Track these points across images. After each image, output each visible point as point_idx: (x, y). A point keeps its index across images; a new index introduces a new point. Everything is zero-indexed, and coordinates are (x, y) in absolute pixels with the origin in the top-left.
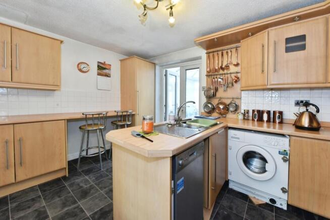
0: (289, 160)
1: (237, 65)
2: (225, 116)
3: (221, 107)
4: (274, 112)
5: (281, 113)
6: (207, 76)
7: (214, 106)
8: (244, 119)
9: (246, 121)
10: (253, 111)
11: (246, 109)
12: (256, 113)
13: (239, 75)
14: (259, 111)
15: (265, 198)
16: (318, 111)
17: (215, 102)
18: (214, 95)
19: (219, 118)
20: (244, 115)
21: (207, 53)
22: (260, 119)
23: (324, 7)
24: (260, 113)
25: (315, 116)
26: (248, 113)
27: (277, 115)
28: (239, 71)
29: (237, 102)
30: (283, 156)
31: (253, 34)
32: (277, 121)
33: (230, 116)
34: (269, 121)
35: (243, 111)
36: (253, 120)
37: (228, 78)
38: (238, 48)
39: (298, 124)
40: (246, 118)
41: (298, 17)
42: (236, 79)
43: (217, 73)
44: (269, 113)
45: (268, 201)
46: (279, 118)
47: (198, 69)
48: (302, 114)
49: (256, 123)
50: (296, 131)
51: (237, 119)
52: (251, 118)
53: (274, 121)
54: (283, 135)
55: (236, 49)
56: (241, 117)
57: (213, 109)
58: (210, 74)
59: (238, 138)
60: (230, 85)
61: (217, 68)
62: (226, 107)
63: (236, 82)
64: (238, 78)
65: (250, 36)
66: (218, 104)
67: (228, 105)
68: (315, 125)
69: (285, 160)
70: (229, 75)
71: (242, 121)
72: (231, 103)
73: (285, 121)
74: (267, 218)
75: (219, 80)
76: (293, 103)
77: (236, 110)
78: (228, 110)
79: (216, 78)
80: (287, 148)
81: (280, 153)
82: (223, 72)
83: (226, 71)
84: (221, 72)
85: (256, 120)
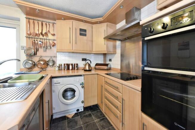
0: (84, 87)
1: (54, 35)
2: (45, 69)
3: (42, 63)
4: (74, 64)
5: (77, 64)
6: (27, 37)
7: (34, 62)
8: (59, 70)
9: (60, 71)
10: (64, 64)
11: (60, 63)
12: (66, 65)
13: (55, 42)
14: (67, 64)
15: (74, 111)
16: (91, 63)
17: (36, 59)
18: (35, 54)
19: (41, 71)
20: (59, 67)
21: (27, 18)
22: (68, 69)
23: (93, 21)
24: (68, 65)
25: (90, 65)
26: (61, 66)
27: (76, 65)
28: (56, 39)
29: (54, 59)
30: (81, 86)
31: (64, 19)
32: (76, 68)
33: (49, 69)
34: (72, 69)
35: (58, 65)
36: (64, 70)
37: (47, 42)
38: (54, 24)
39: (85, 69)
40: (60, 69)
41: (85, 20)
42: (54, 44)
43: (37, 37)
44: (72, 65)
45: (76, 112)
46: (77, 67)
47: (15, 29)
48: (86, 64)
49: (66, 71)
50: (84, 72)
51: (55, 70)
52: (63, 69)
53: (74, 69)
54: (81, 75)
55: (53, 24)
56: (57, 69)
57: (34, 65)
58: (31, 36)
59: (59, 83)
60: (49, 48)
61: (37, 33)
62: (46, 63)
63: (53, 46)
64: (55, 44)
65: (62, 20)
66: (39, 61)
67: (48, 62)
68: (90, 69)
69: (83, 87)
70: (48, 41)
71: (58, 71)
72: (50, 60)
73: (79, 68)
74: (77, 121)
75: (40, 43)
76: (81, 60)
77: (53, 65)
78: (48, 65)
79: (37, 40)
80: (83, 81)
81: (81, 84)
82: (43, 38)
83: (45, 37)
84: (41, 37)
85: (66, 69)
